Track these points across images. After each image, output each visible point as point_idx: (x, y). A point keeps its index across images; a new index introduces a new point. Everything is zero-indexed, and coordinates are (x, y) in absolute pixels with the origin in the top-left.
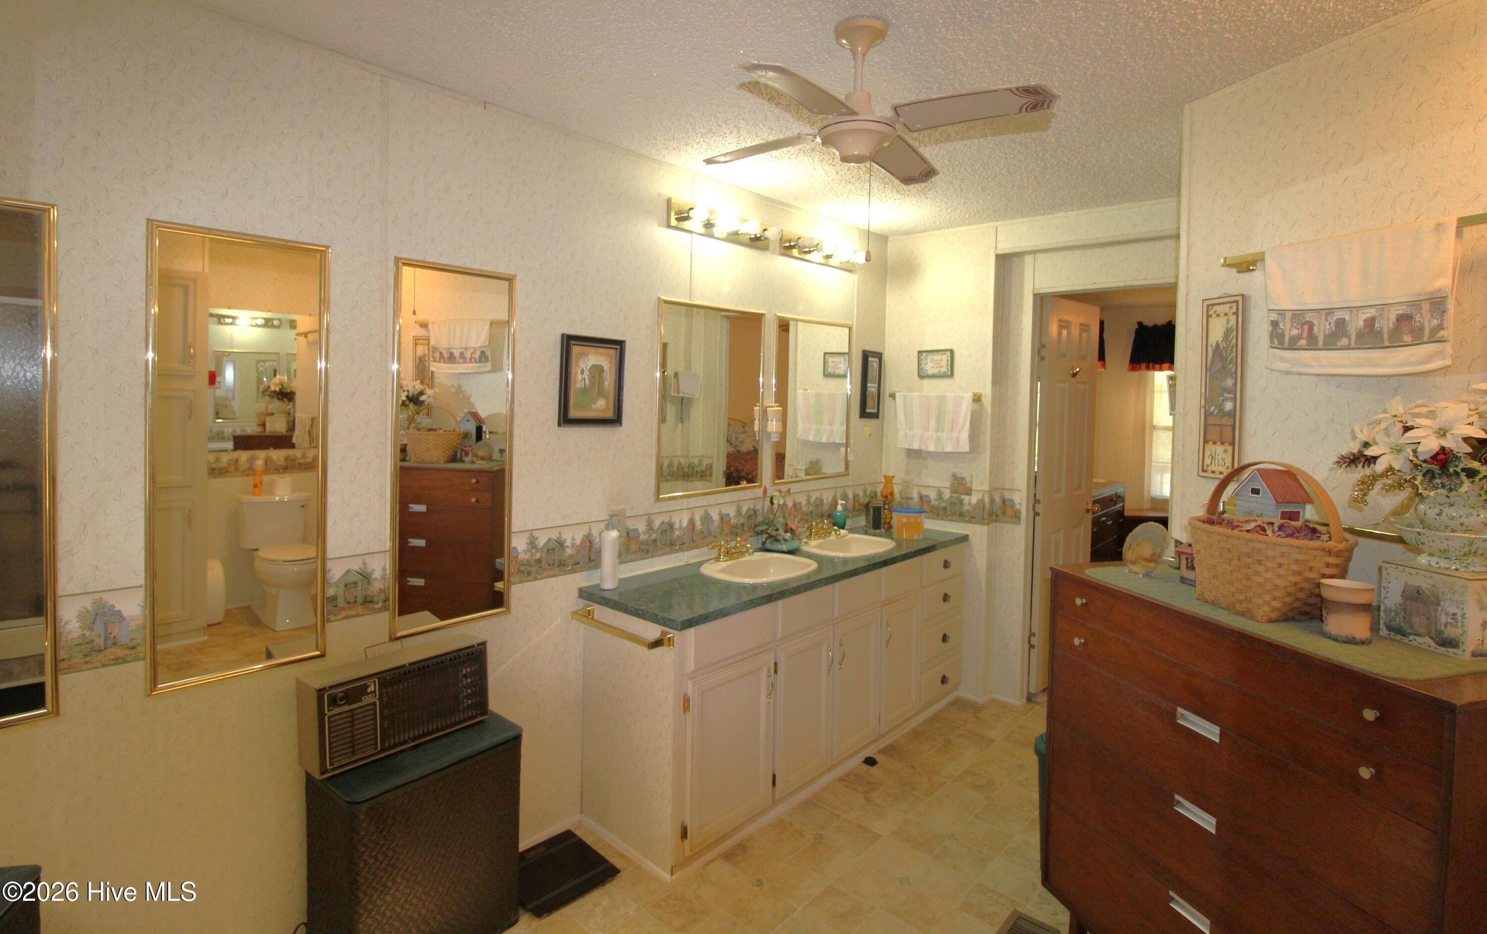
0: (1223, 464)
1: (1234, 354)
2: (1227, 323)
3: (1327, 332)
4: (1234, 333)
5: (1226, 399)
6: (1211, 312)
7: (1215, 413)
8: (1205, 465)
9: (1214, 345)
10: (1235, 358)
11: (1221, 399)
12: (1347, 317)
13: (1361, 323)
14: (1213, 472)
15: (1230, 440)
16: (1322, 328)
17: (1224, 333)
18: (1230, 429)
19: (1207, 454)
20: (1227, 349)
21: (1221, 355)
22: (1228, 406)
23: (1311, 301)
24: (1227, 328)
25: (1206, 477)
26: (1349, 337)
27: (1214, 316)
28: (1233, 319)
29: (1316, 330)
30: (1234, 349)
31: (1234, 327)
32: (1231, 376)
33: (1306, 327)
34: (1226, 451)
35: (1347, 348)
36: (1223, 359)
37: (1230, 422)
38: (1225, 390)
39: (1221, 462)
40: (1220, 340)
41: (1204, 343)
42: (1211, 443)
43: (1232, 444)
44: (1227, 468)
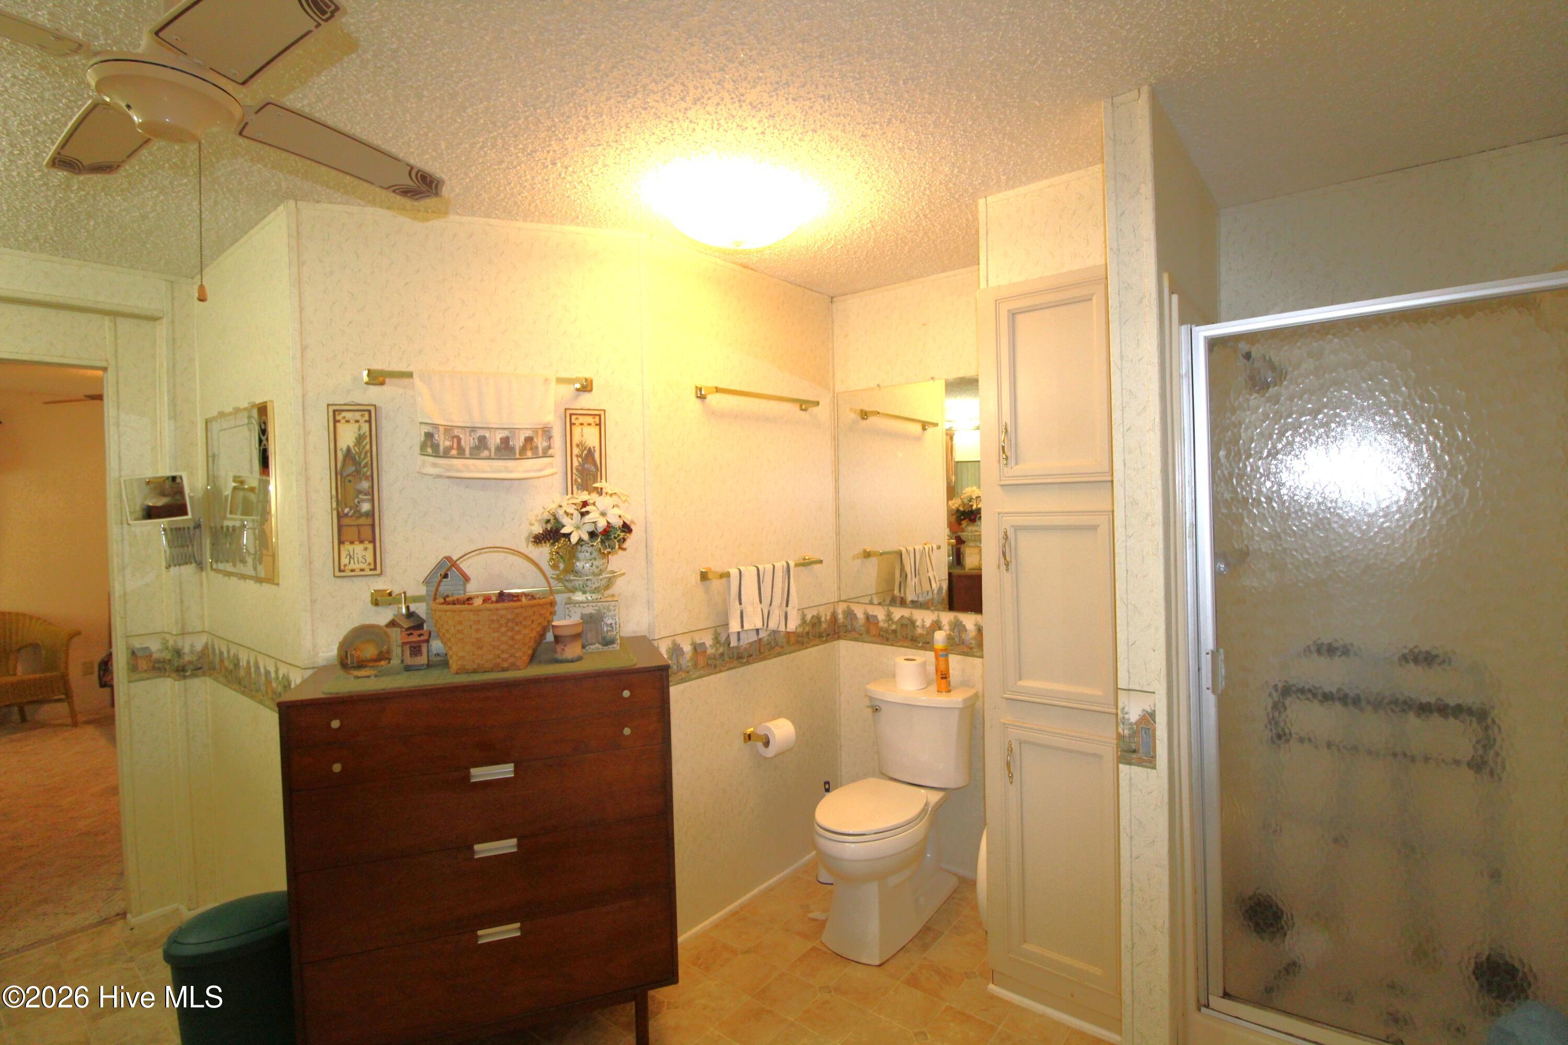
0: (364, 561)
1: (369, 458)
2: (359, 429)
3: (472, 445)
4: (368, 440)
5: (363, 501)
6: (338, 418)
7: (350, 515)
8: (342, 564)
9: (345, 449)
10: (370, 462)
11: (356, 501)
12: (487, 435)
13: (498, 441)
14: (353, 571)
15: (371, 538)
16: (468, 442)
17: (356, 438)
18: (369, 529)
19: (343, 554)
20: (361, 454)
21: (354, 459)
22: (366, 507)
23: (458, 419)
24: (359, 435)
25: (344, 577)
26: (490, 450)
27: (343, 421)
28: (366, 427)
29: (463, 443)
30: (369, 454)
31: (368, 434)
32: (367, 478)
33: (455, 440)
34: (366, 549)
35: (489, 458)
36: (357, 463)
37: (369, 521)
38: (360, 492)
39: (360, 559)
40: (351, 445)
41: (332, 446)
42: (347, 543)
43: (373, 541)
44: (369, 564)
